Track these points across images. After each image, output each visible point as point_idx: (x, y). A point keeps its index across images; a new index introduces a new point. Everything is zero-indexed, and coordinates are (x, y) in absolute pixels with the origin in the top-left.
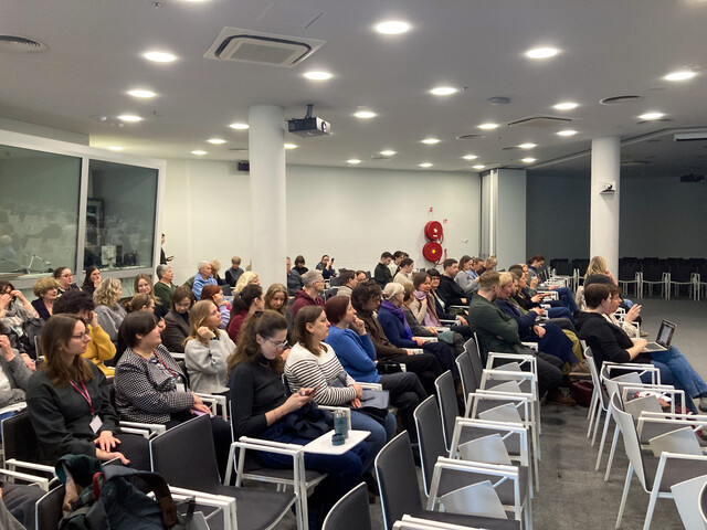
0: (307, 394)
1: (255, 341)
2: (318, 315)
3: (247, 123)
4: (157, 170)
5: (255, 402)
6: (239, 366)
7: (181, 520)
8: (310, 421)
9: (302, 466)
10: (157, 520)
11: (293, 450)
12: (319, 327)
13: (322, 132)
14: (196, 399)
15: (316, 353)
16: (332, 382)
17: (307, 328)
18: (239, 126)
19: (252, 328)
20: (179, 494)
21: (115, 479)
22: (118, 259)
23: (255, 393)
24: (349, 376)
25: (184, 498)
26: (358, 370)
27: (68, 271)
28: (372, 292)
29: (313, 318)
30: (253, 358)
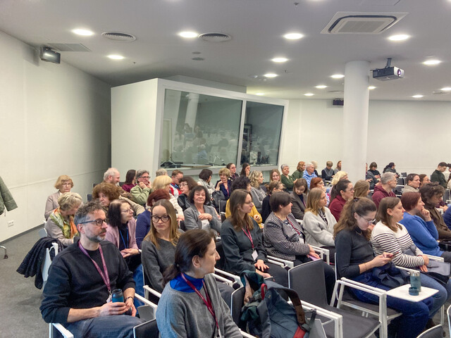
0: (388, 256)
1: (353, 217)
2: (396, 204)
3: (344, 74)
4: (283, 107)
5: (352, 257)
6: (342, 232)
7: (307, 321)
8: (389, 275)
9: (385, 304)
10: (293, 318)
11: (379, 292)
12: (397, 212)
13: (398, 77)
14: (311, 249)
15: (394, 230)
16: (405, 251)
17: (388, 212)
18: (337, 76)
19: (352, 208)
20: (307, 306)
21: (272, 289)
22: (259, 160)
23: (352, 250)
24: (417, 249)
25: (310, 309)
26: (424, 246)
27: (234, 165)
28: (436, 191)
29: (392, 206)
30: (351, 228)
